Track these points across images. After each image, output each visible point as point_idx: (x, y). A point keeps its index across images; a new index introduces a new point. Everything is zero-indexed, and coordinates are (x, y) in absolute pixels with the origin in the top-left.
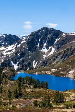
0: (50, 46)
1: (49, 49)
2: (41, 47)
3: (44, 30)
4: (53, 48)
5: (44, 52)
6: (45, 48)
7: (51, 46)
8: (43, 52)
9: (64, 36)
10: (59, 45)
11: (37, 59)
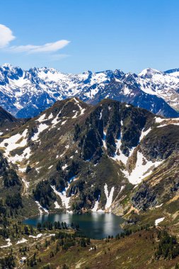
0: (131, 148)
1: (130, 155)
2: (112, 151)
3: (110, 108)
4: (138, 153)
5: (122, 164)
6: (120, 152)
7: (134, 148)
8: (119, 163)
9: (159, 124)
10: (155, 147)
11: (111, 180)
